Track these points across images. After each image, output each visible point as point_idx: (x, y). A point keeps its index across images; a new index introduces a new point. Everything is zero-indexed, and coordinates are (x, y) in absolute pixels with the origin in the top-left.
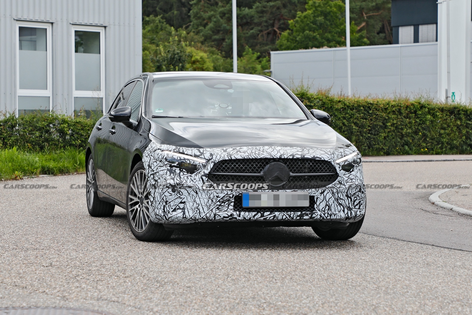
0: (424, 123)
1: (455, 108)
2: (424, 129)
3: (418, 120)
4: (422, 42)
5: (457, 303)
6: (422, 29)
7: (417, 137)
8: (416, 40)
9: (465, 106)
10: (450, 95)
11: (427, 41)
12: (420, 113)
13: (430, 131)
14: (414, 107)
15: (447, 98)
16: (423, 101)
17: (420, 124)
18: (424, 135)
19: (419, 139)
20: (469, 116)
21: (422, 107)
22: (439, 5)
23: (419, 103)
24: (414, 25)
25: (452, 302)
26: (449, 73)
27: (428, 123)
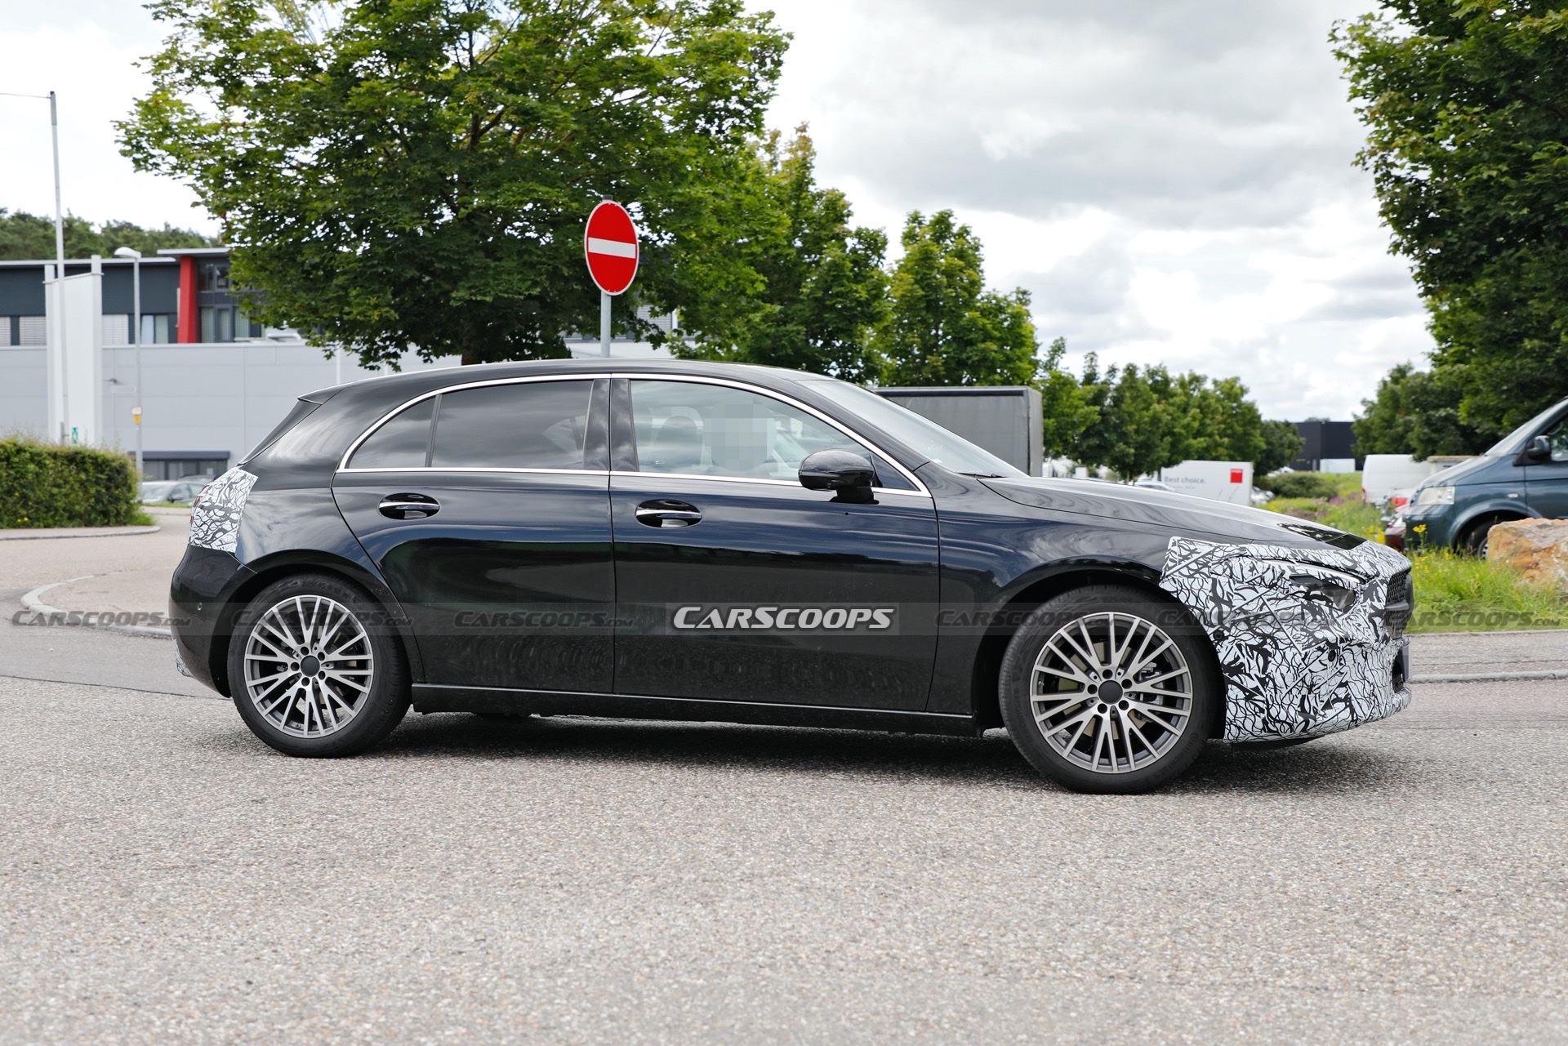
0: (23, 476)
1: (77, 453)
2: (23, 486)
3: (12, 472)
4: (26, 344)
5: (37, 768)
6: (24, 322)
7: (10, 500)
8: (15, 340)
9: (94, 451)
10: (69, 431)
11: (35, 344)
12: (16, 460)
13: (33, 490)
14: (5, 451)
15: (63, 436)
16: (21, 442)
17: (15, 478)
18: (24, 497)
19: (15, 503)
20: (100, 465)
21: (20, 451)
22: (47, 287)
23: (15, 445)
24: (11, 316)
25: (28, 767)
26: (65, 396)
27: (30, 476)
